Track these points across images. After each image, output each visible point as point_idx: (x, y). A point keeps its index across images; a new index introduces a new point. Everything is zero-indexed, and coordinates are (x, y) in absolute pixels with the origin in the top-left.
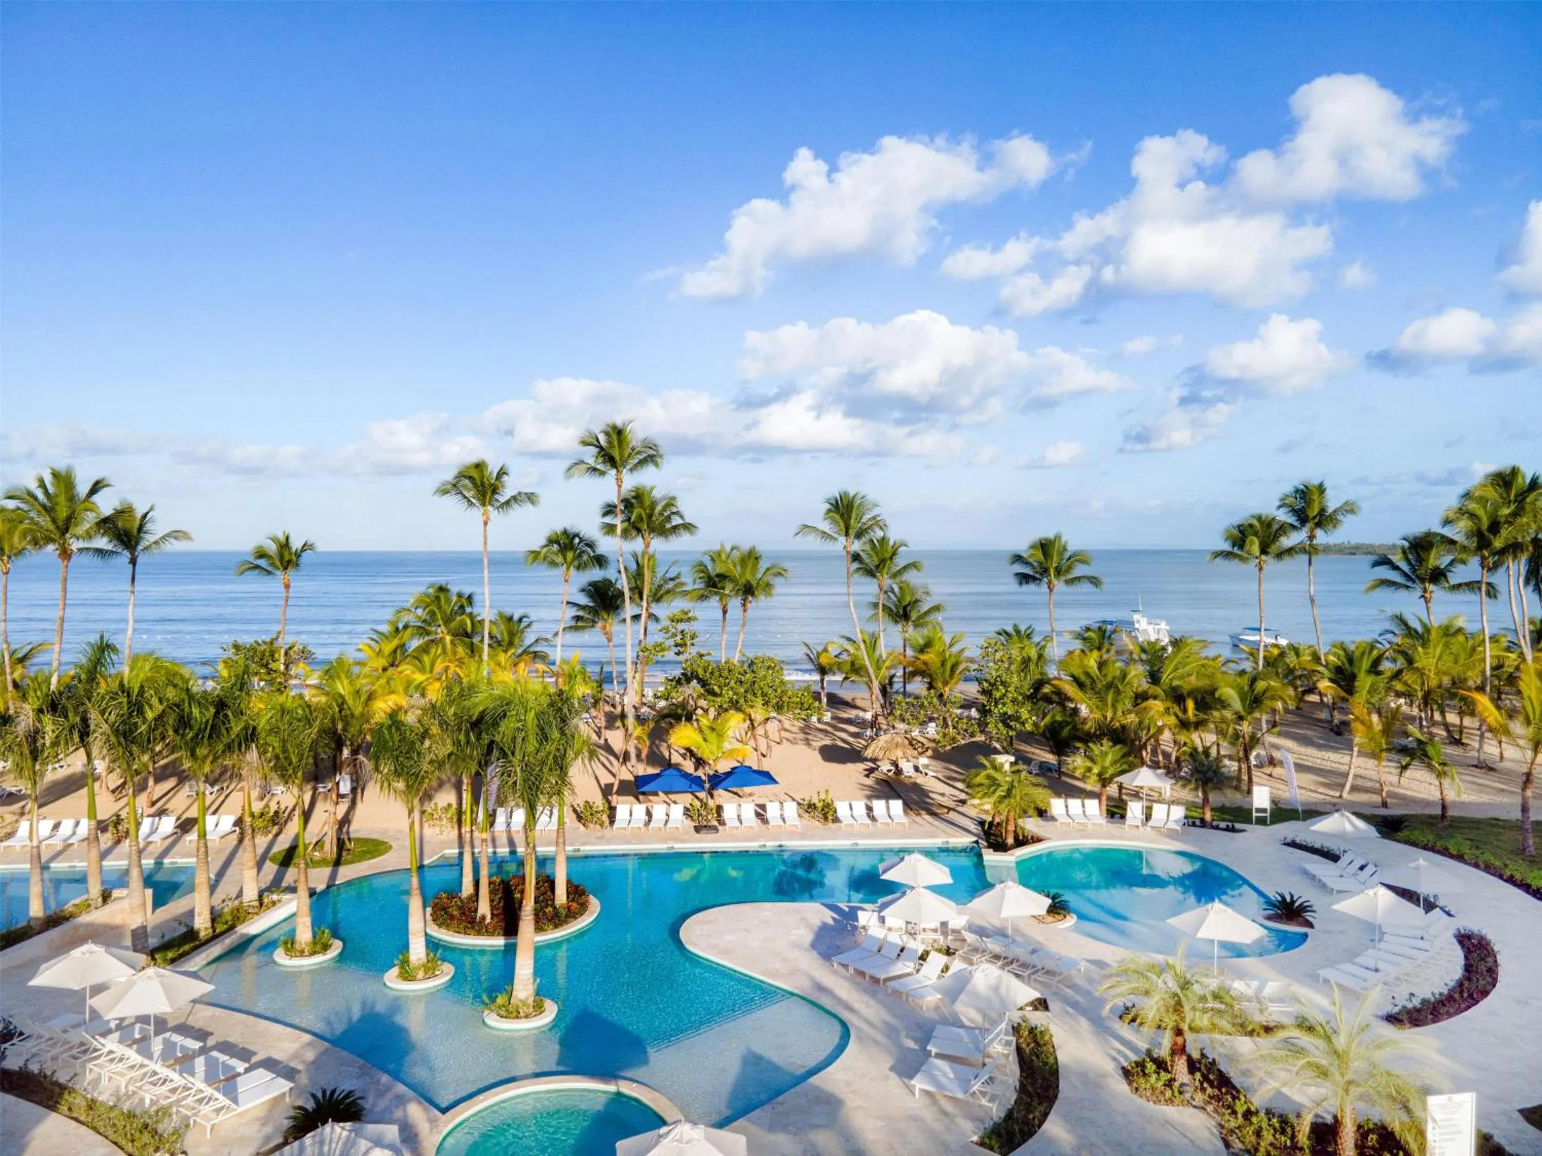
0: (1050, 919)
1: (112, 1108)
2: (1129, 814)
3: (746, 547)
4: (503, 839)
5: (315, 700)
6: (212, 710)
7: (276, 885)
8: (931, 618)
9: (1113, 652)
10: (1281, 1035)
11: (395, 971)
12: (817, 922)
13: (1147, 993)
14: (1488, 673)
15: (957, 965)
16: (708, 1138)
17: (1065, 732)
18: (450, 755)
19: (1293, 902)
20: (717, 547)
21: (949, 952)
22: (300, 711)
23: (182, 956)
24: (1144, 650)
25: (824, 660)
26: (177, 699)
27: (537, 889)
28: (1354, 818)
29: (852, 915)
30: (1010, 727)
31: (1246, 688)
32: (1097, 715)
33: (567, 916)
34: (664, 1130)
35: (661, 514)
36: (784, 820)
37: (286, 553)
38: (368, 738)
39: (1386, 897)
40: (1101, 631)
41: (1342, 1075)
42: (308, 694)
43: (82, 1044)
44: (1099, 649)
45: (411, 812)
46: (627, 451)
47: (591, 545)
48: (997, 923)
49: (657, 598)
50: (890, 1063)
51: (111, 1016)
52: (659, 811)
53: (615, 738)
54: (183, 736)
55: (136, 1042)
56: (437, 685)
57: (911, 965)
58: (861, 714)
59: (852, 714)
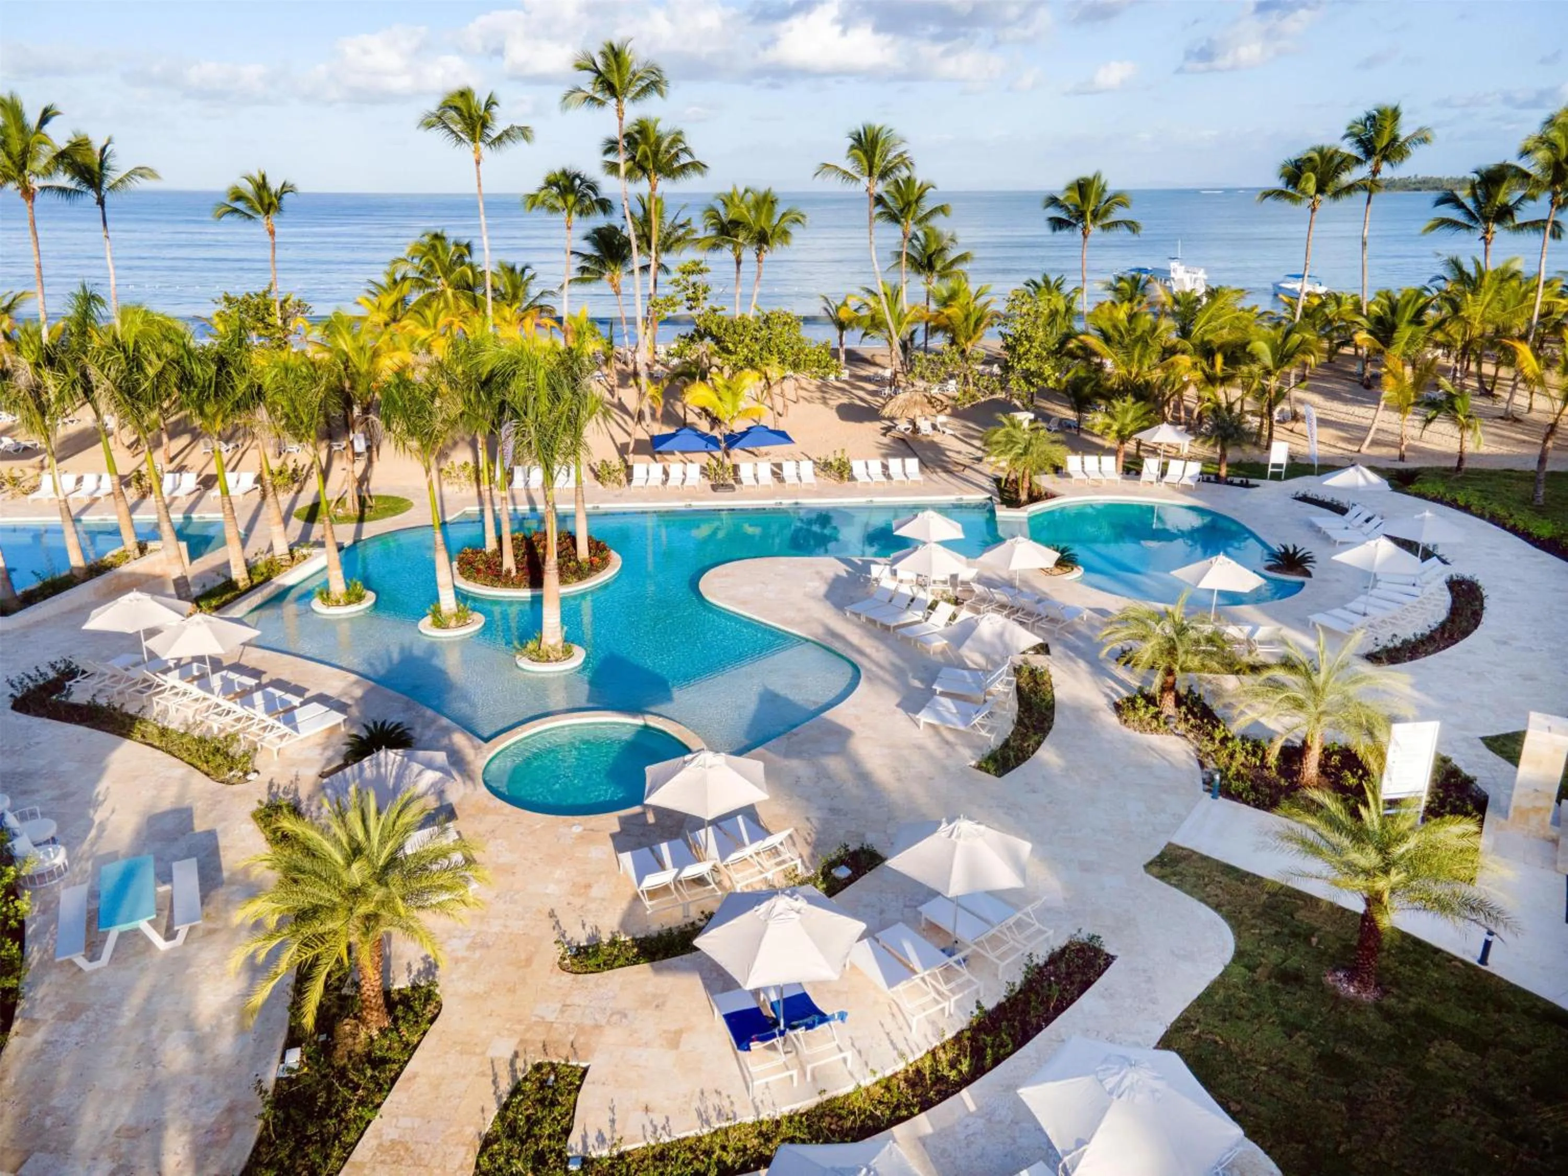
0: (1058, 571)
1: (183, 735)
2: (1145, 470)
3: (762, 189)
4: (522, 497)
5: (318, 357)
6: (214, 367)
7: (304, 539)
8: (957, 268)
9: (1144, 304)
10: (1266, 674)
11: (428, 620)
12: (830, 574)
13: (1144, 638)
14: (1535, 320)
15: (965, 614)
16: (728, 763)
17: (1087, 389)
18: (462, 415)
19: (1295, 553)
20: (729, 190)
21: (957, 602)
22: (304, 369)
23: (225, 604)
24: (1176, 301)
25: (843, 315)
26: (174, 355)
27: (559, 544)
28: (1368, 473)
29: (865, 568)
30: (1032, 384)
31: (1279, 341)
32: (1123, 371)
33: (590, 570)
34: (688, 757)
35: (667, 152)
36: (800, 478)
37: (265, 195)
38: (377, 395)
39: (1385, 547)
40: (1135, 281)
41: (1316, 706)
42: (311, 352)
43: (145, 680)
44: (1130, 300)
45: (428, 471)
46: (628, 77)
47: (593, 187)
48: (1005, 575)
49: (666, 246)
50: (897, 700)
51: (168, 656)
52: (676, 469)
53: (629, 397)
54: (188, 393)
55: (195, 678)
56: (442, 342)
57: (920, 613)
58: (880, 371)
59: (870, 371)
